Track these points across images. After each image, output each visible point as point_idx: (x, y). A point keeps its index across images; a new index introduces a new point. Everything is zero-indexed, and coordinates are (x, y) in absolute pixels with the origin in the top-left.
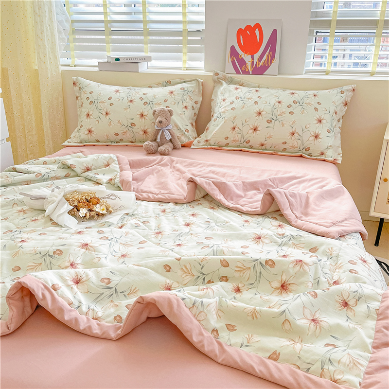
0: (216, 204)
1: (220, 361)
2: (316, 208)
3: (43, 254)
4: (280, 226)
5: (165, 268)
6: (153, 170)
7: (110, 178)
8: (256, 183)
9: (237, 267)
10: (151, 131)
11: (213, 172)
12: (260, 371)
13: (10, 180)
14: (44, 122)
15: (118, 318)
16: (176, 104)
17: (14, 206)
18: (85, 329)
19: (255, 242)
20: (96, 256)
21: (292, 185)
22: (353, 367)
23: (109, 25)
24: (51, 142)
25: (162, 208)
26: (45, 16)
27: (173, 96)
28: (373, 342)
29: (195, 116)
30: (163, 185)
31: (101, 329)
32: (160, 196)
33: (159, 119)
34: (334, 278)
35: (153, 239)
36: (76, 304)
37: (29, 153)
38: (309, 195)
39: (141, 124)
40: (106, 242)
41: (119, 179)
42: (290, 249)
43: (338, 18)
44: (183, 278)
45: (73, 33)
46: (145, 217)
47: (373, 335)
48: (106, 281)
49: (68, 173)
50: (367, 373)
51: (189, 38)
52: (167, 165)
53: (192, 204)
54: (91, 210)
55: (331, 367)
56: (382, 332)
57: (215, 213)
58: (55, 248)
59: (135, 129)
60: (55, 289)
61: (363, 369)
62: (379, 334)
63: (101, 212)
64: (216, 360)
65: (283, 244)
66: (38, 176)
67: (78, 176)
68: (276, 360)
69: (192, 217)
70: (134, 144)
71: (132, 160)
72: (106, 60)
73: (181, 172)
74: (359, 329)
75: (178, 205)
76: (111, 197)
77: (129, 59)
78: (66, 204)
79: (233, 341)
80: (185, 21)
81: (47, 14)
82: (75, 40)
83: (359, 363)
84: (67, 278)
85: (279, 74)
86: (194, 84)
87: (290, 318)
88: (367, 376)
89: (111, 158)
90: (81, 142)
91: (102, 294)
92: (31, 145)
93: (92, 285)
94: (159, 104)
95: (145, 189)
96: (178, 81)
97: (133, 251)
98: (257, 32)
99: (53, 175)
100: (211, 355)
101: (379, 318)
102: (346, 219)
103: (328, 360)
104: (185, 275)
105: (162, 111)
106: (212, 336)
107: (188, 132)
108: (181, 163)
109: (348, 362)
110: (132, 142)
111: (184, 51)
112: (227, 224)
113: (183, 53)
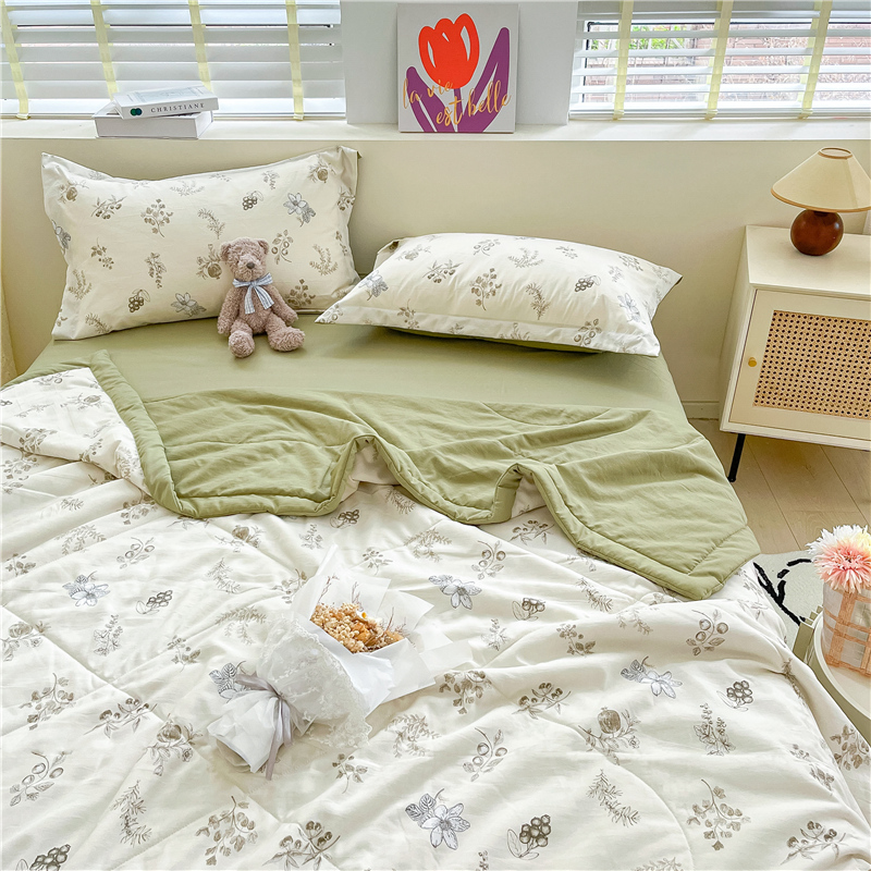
23: (104, 15)
98: (464, 34)
111: (293, 76)
113: (294, 81)
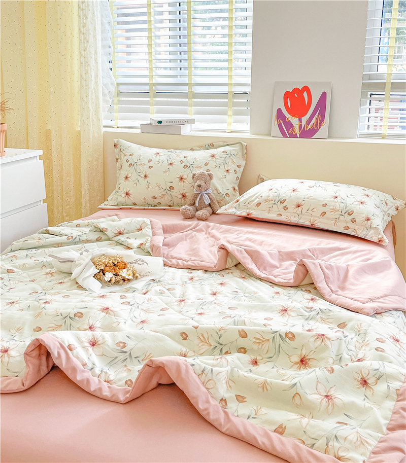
0: (247, 274)
1: (224, 430)
2: (355, 282)
3: (64, 316)
4: (312, 299)
5: (182, 336)
6: (186, 236)
7: (141, 242)
8: (293, 252)
9: (256, 338)
10: (189, 195)
11: (250, 240)
12: (264, 443)
13: (42, 242)
14: (83, 183)
15: (129, 383)
16: (218, 167)
17: (43, 268)
18: (95, 391)
19: (280, 314)
20: (116, 320)
21: (334, 257)
22: (359, 446)
23: (154, 88)
24: (88, 204)
25: (190, 275)
26: (91, 80)
27: (214, 159)
28: (389, 424)
29: (237, 180)
30: (194, 252)
31: (111, 392)
32: (189, 263)
33: (198, 182)
34: (358, 356)
35: (176, 307)
36: (90, 366)
37: (65, 215)
38: (349, 268)
39: (179, 188)
40: (128, 307)
41: (149, 244)
42: (317, 324)
43: (393, 81)
44: (200, 347)
45: (118, 95)
46: (171, 285)
47: (390, 416)
48: (121, 345)
49: (99, 237)
50: (374, 453)
51: (235, 100)
52: (203, 231)
53: (222, 273)
54: (117, 275)
55: (336, 444)
56: (400, 413)
57: (244, 283)
58: (76, 311)
59: (174, 193)
60: (71, 350)
61: (370, 449)
62: (397, 416)
63: (127, 277)
64: (220, 429)
65: (310, 318)
66: (70, 239)
67: (109, 240)
68: (281, 433)
69: (219, 287)
70: (171, 208)
71: (166, 225)
72: (148, 122)
73: (216, 239)
74: (375, 409)
75: (208, 273)
76: (138, 262)
77: (172, 122)
78: (93, 268)
79: (240, 413)
80: (231, 84)
81: (93, 79)
82: (119, 102)
83: (367, 442)
84: (84, 339)
85: (329, 137)
86: (237, 147)
87: (301, 392)
88: (372, 455)
89: (144, 222)
90: (117, 205)
91: (116, 357)
92: (68, 207)
93: (107, 348)
94: (200, 167)
95: (175, 255)
96: (222, 144)
97: (152, 317)
98: (305, 94)
99: (84, 238)
100: (215, 424)
101: (399, 399)
102: (386, 296)
103: (333, 436)
104: (202, 344)
105: (202, 175)
106: (220, 406)
107: (229, 196)
108: (218, 229)
109: (355, 440)
110: (170, 206)
112: (255, 295)
113: (229, 115)
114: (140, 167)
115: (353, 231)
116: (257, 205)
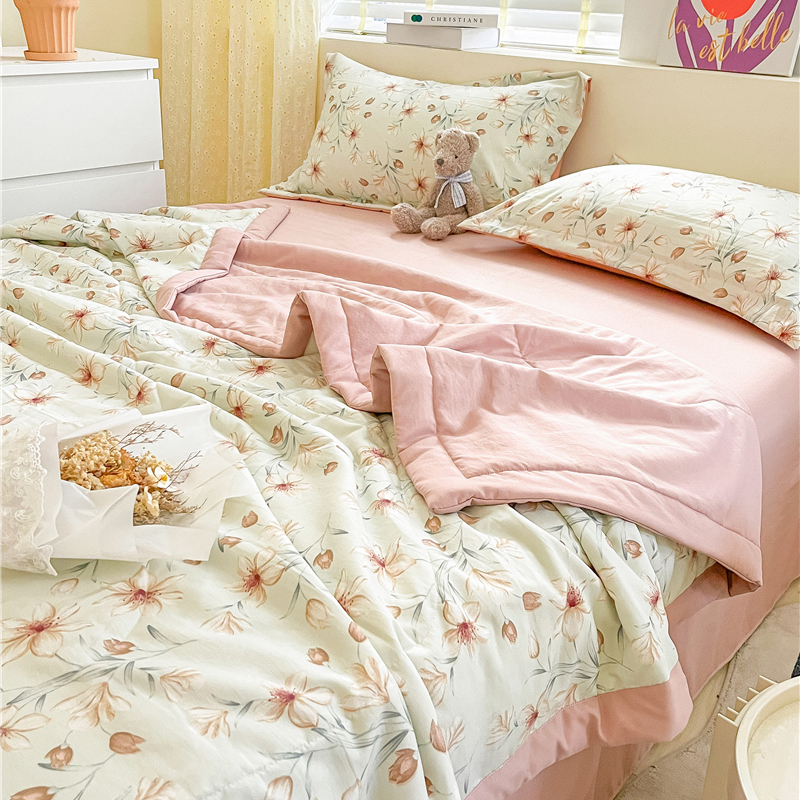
16: (505, 126)
27: (503, 108)
33: (440, 154)
39: (414, 166)
59: (402, 175)
77: (445, 19)
86: (567, 85)
94: (465, 123)
96: (538, 74)
113: (583, 13)
114: (349, 112)
115: (734, 303)
116: (544, 218)
